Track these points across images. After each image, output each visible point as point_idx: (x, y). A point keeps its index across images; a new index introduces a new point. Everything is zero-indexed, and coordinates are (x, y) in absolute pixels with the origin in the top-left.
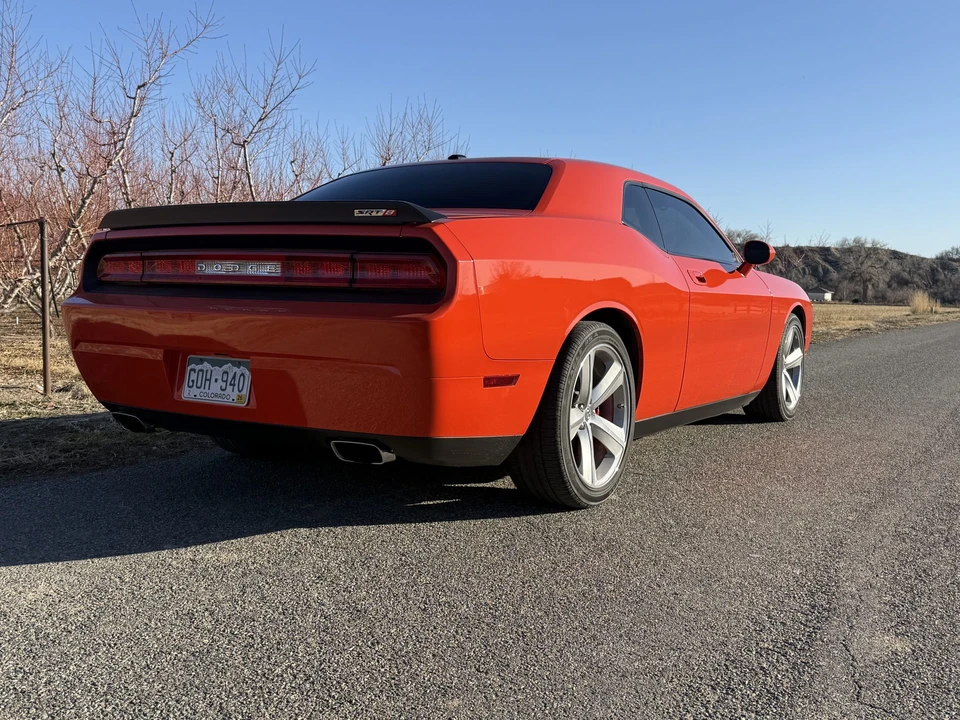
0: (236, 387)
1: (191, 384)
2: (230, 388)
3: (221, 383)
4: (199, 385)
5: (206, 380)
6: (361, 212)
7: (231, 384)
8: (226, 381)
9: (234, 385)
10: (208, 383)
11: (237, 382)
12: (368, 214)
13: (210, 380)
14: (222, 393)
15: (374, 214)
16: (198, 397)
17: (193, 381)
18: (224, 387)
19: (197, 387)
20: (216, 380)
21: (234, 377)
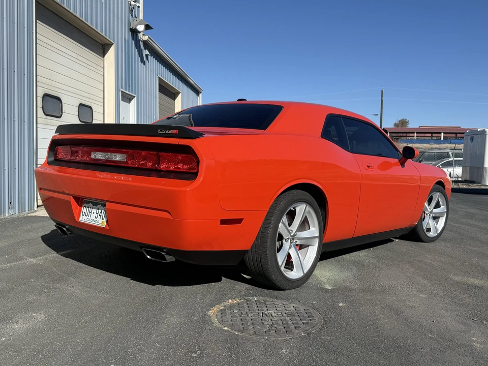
1: (83, 214)
6: (162, 131)
8: (98, 214)
9: (101, 216)
12: (164, 132)
13: (91, 212)
15: (167, 132)
16: (86, 221)
18: (96, 217)
20: (94, 213)
21: (101, 212)
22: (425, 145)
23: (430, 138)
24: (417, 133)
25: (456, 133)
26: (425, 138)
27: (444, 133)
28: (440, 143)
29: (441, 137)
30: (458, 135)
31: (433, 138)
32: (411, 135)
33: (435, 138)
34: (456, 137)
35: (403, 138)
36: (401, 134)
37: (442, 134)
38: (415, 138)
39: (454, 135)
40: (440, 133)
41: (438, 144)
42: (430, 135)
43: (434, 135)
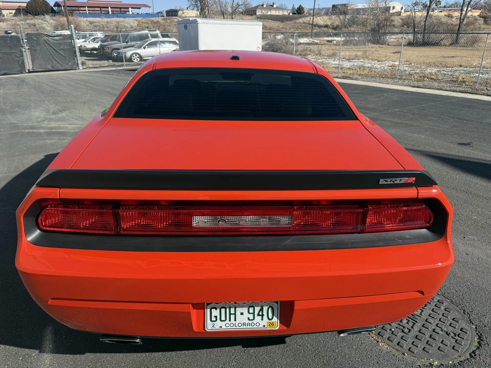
0: (265, 317)
1: (214, 319)
2: (258, 319)
3: (246, 315)
4: (223, 318)
5: (230, 314)
6: (386, 181)
7: (258, 315)
8: (254, 313)
9: (263, 315)
10: (232, 317)
11: (265, 313)
12: (392, 183)
13: (235, 314)
14: (251, 322)
15: (397, 182)
16: (224, 327)
17: (216, 317)
18: (251, 317)
19: (221, 320)
20: (242, 314)
21: (262, 310)
22: (97, 19)
23: (100, 12)
24: (88, 7)
25: (120, 8)
26: (96, 12)
27: (111, 8)
28: (109, 17)
29: (109, 11)
30: (122, 10)
31: (102, 12)
32: (82, 9)
33: (104, 12)
34: (121, 11)
35: (76, 12)
36: (74, 8)
37: (110, 8)
38: (88, 12)
39: (119, 10)
40: (108, 8)
41: (108, 18)
42: (99, 9)
43: (102, 9)
